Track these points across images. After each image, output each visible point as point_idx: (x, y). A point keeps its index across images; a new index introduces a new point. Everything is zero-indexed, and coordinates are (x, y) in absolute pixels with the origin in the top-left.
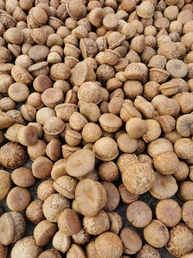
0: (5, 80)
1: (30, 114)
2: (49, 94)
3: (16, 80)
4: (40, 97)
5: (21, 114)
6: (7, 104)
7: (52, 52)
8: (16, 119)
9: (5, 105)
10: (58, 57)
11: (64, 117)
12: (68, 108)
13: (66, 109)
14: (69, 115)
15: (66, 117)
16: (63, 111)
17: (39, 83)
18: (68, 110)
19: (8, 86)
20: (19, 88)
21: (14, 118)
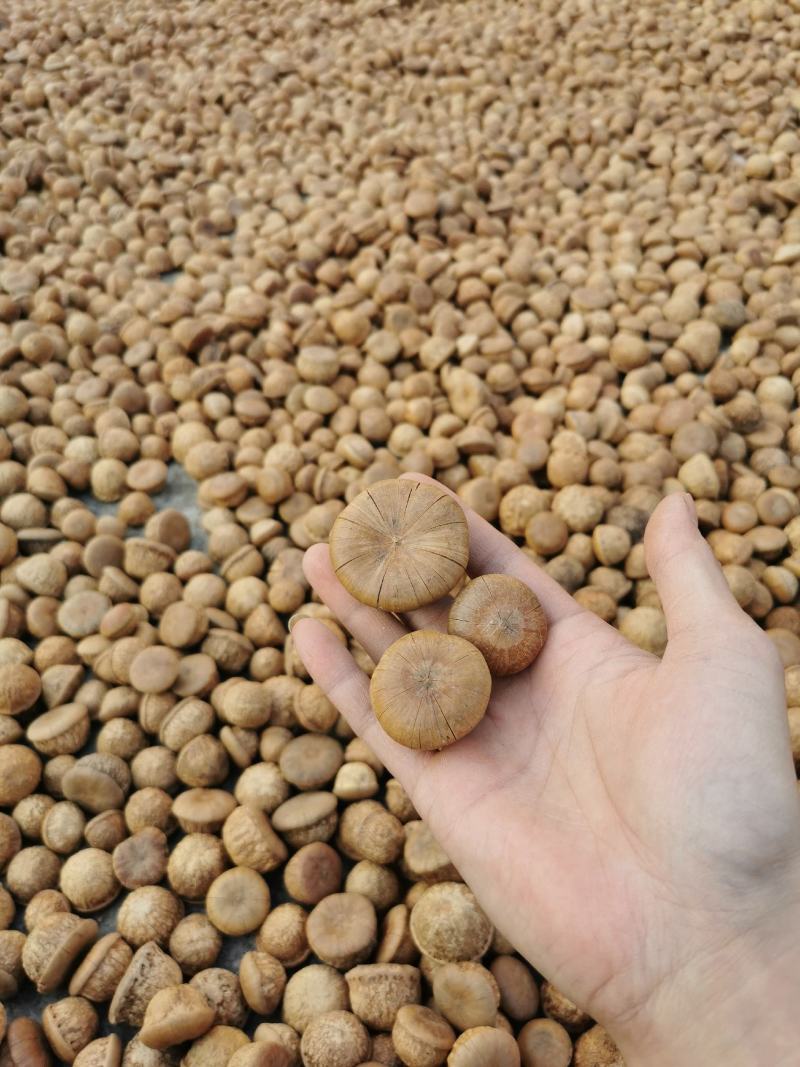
0: (202, 858)
1: (269, 991)
2: (332, 920)
3: (236, 859)
4: (304, 924)
5: (239, 988)
6: (200, 946)
7: (353, 761)
8: (221, 1009)
9: (193, 949)
10: (370, 783)
11: (377, 1014)
12: (390, 985)
13: (383, 988)
14: (392, 1010)
15: (381, 1016)
16: (372, 993)
17: (305, 876)
18: (391, 990)
19: (207, 881)
20: (242, 890)
21: (216, 1002)
